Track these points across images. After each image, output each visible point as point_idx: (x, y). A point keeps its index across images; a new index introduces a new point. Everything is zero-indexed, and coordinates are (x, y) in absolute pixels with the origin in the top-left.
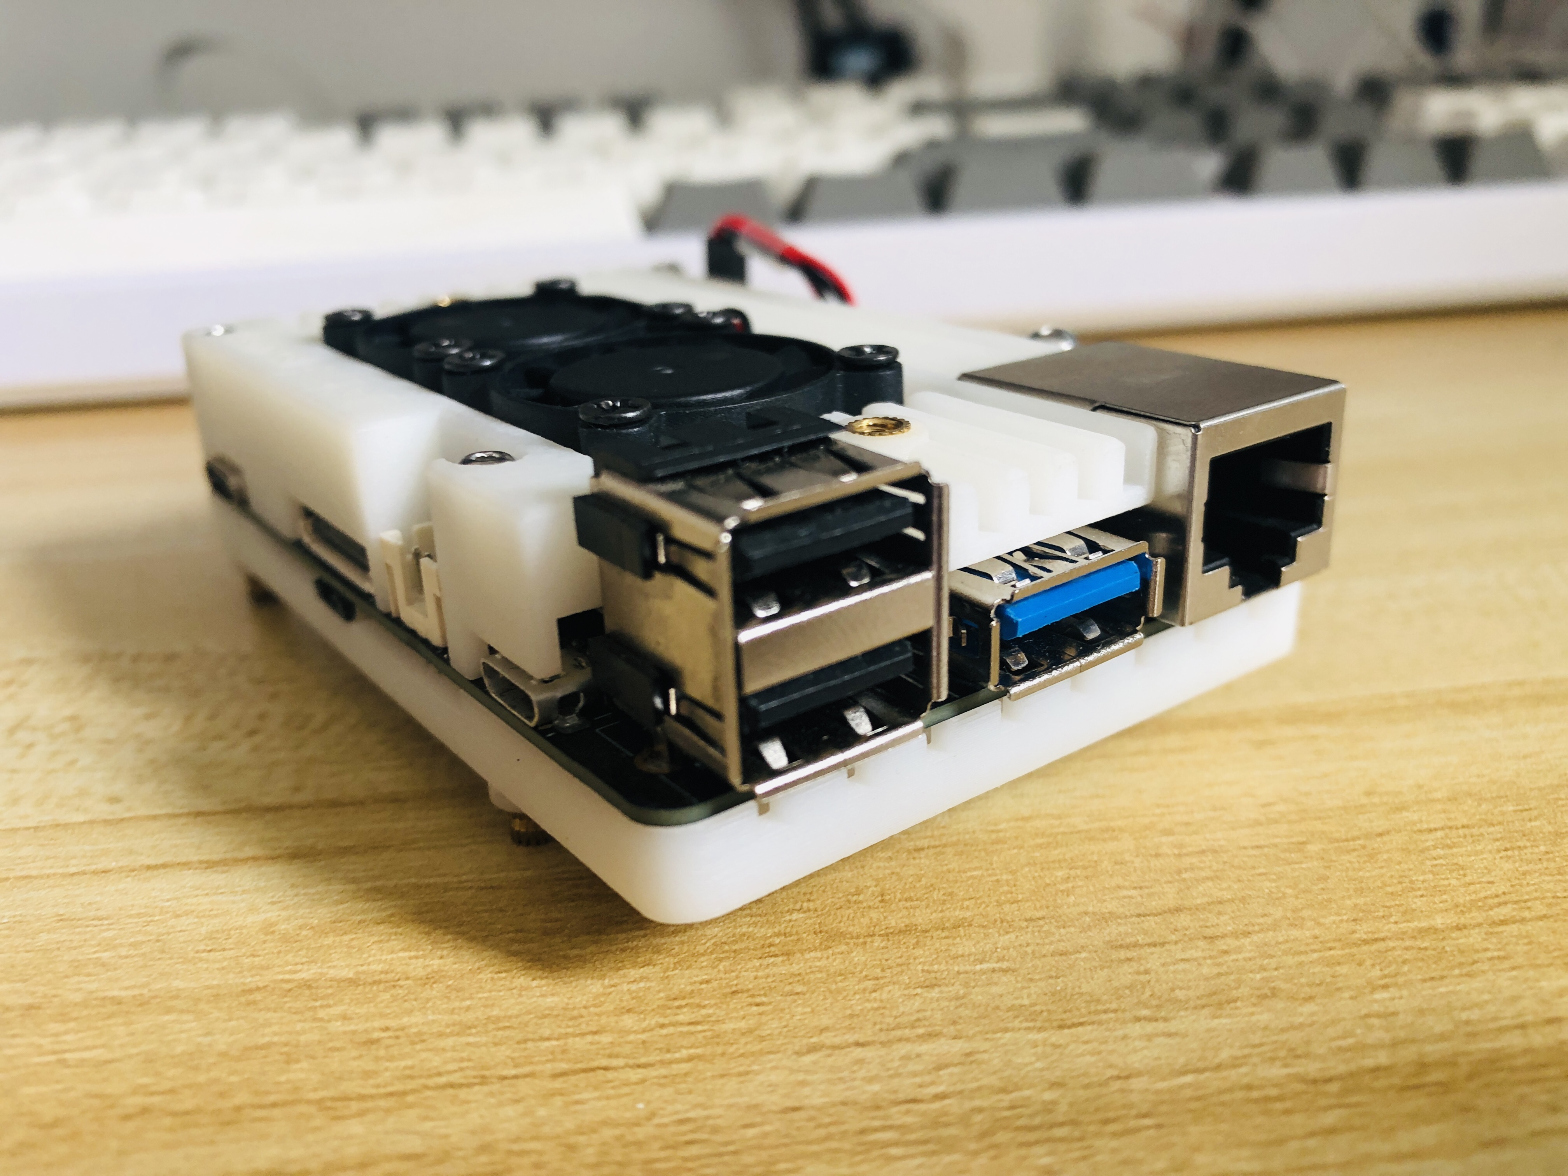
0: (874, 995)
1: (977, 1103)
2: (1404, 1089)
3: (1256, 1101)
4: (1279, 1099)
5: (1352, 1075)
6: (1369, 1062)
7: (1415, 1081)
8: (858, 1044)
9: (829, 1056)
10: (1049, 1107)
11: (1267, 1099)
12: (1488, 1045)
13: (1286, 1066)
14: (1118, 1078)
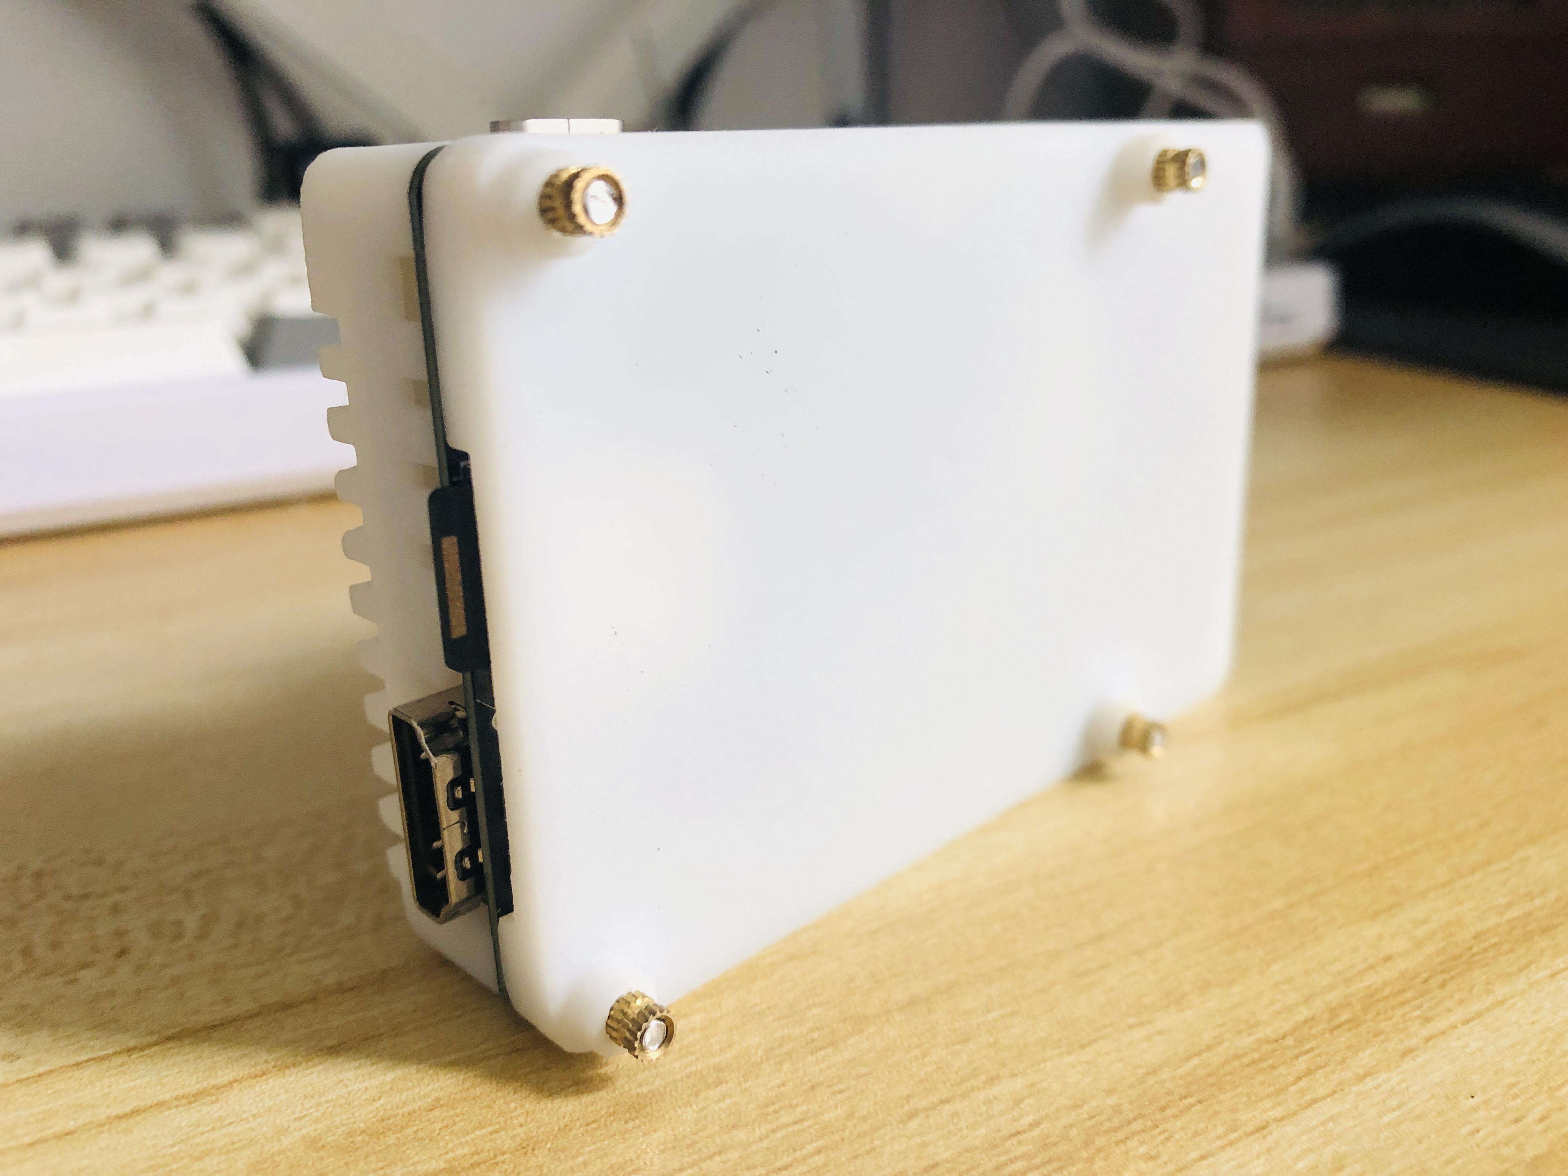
0: (927, 1060)
1: (1064, 1121)
2: (1331, 1031)
3: (1248, 1065)
4: (1262, 1059)
5: (1295, 1029)
6: (1300, 1017)
7: (1334, 1023)
8: (943, 1102)
9: (927, 1117)
10: (1117, 1110)
11: (1254, 1062)
12: (1361, 985)
13: (1250, 1034)
14: (1148, 1074)
